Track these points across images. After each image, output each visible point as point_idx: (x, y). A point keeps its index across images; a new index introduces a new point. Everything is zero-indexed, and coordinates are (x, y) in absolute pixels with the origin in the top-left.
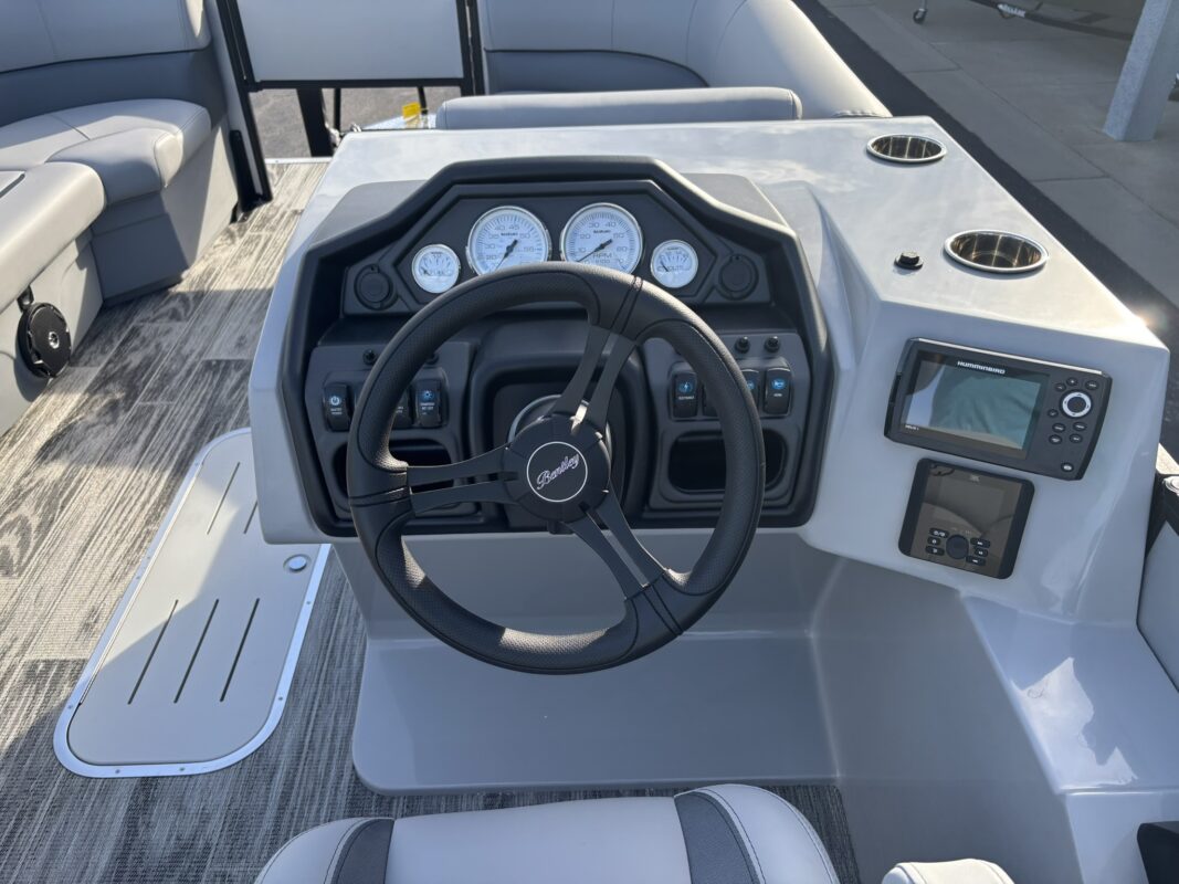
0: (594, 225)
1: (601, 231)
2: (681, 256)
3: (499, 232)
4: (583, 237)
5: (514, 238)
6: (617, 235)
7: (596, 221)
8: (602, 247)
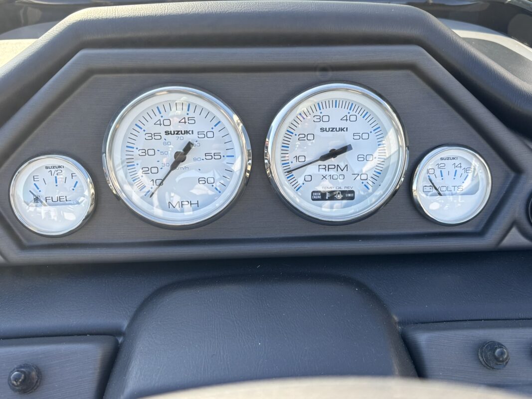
0: (321, 119)
1: (333, 130)
2: (460, 171)
3: (162, 130)
4: (304, 137)
5: (188, 138)
6: (358, 136)
7: (325, 112)
8: (333, 154)
